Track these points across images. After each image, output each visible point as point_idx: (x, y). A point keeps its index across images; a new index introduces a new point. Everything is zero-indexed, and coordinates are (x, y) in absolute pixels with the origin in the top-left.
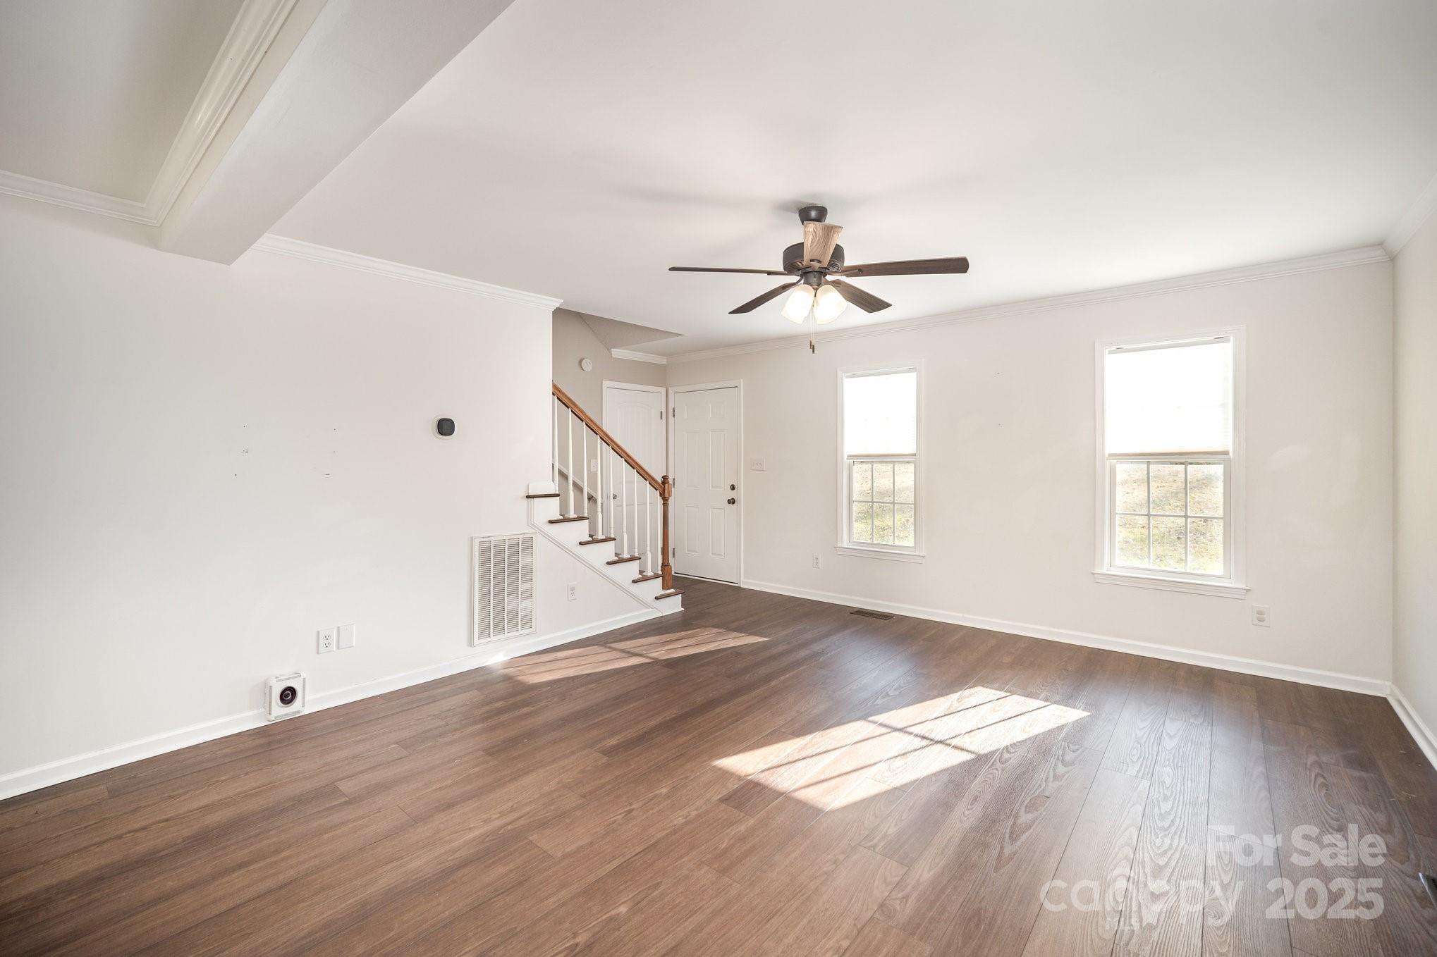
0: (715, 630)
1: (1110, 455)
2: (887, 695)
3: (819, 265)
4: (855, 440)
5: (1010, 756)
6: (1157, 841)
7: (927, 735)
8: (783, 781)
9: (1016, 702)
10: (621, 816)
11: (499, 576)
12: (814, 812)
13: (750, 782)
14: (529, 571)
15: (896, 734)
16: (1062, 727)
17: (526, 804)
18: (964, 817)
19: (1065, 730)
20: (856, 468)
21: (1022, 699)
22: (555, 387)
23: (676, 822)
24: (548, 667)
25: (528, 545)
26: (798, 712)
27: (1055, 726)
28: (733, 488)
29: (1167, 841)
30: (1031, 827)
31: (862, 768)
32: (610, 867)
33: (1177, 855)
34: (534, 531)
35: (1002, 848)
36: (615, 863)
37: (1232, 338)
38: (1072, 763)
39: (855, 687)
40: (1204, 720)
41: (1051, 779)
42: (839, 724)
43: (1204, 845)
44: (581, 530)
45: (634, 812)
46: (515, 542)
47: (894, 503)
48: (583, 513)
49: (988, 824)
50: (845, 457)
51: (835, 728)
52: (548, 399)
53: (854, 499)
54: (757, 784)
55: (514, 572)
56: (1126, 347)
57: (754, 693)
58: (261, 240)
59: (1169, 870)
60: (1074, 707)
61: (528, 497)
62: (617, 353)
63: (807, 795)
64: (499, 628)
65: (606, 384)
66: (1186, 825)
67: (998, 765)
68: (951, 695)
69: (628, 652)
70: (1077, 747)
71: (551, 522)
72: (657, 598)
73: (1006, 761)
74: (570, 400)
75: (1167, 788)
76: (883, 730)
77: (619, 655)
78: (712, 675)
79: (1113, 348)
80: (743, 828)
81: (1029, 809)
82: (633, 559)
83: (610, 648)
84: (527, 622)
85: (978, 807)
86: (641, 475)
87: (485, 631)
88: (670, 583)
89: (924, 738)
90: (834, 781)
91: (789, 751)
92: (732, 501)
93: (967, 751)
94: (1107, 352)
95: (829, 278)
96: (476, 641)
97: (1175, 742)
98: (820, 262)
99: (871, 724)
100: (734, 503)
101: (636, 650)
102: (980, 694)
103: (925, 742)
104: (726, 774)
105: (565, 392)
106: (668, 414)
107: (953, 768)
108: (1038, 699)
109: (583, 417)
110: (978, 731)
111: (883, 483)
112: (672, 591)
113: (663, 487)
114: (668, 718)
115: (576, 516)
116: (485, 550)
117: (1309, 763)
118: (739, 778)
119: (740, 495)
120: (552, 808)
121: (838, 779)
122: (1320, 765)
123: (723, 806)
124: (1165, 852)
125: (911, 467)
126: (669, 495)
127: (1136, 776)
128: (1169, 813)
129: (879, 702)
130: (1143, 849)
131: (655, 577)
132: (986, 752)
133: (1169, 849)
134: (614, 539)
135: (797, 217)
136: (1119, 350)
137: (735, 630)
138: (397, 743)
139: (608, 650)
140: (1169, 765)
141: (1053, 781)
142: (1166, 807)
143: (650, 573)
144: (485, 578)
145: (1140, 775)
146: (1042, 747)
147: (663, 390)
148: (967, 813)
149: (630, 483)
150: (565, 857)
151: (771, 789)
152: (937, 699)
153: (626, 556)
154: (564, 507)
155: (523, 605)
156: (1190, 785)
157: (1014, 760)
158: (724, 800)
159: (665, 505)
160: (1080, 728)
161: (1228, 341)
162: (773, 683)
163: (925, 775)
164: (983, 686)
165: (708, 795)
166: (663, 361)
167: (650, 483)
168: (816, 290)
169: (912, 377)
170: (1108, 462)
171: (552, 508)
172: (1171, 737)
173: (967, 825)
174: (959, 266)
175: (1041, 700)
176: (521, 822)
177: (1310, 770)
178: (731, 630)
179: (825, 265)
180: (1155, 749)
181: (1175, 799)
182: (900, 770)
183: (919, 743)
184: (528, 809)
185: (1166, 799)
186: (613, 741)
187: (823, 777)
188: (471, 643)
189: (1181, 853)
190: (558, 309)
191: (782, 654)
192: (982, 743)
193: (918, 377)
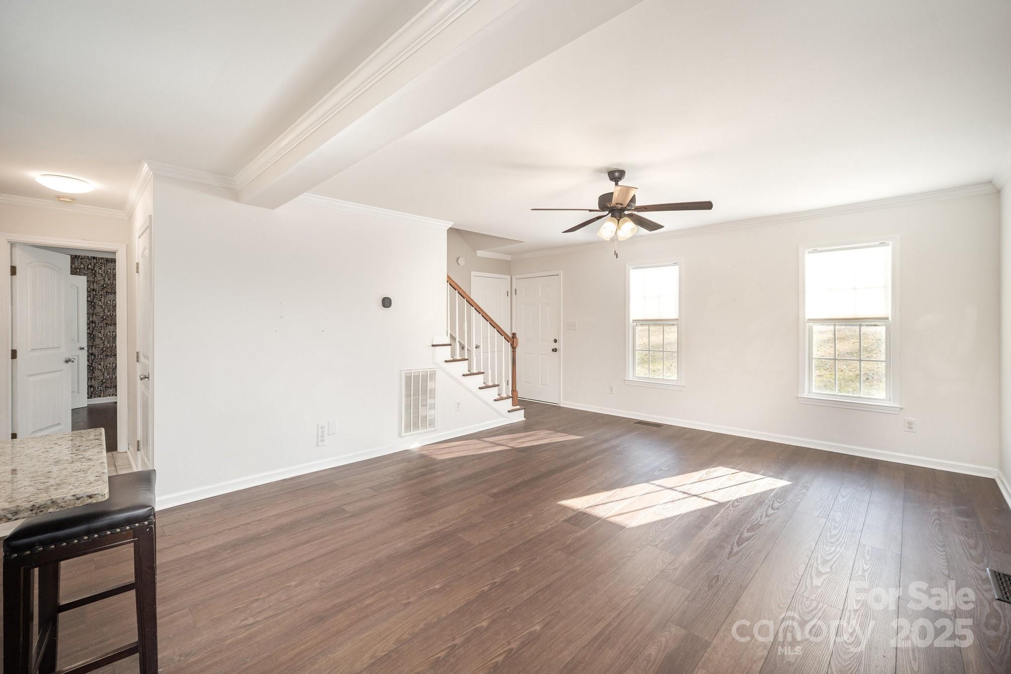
0: (548, 432)
1: (808, 320)
2: (661, 470)
3: (621, 206)
4: (638, 310)
5: (738, 504)
6: (827, 548)
7: (686, 492)
8: (601, 512)
9: (743, 476)
10: (508, 527)
11: (416, 394)
12: (621, 528)
13: (580, 512)
14: (433, 391)
15: (668, 490)
16: (774, 489)
17: (452, 520)
18: (709, 533)
19: (774, 492)
20: (638, 328)
21: (748, 474)
22: (448, 277)
23: (539, 531)
24: (446, 451)
25: (433, 375)
26: (605, 478)
27: (768, 489)
28: (555, 341)
29: (833, 549)
30: (750, 539)
31: (647, 508)
32: (506, 550)
33: (838, 555)
34: (436, 367)
35: (732, 549)
36: (509, 548)
37: (891, 243)
38: (778, 509)
39: (640, 465)
40: (867, 488)
41: (764, 516)
42: (632, 484)
43: (856, 551)
44: (463, 367)
45: (515, 525)
46: (425, 373)
47: (663, 351)
48: (465, 356)
49: (724, 538)
50: (631, 321)
51: (629, 487)
52: (445, 285)
53: (637, 349)
54: (585, 514)
55: (425, 392)
56: (819, 249)
57: (576, 467)
58: (301, 196)
59: (832, 562)
60: (782, 479)
61: (433, 346)
62: (480, 253)
63: (617, 520)
64: (416, 426)
65: (473, 273)
66: (846, 541)
67: (731, 508)
68: (702, 471)
69: (495, 443)
70: (782, 500)
71: (446, 361)
72: (509, 411)
73: (736, 506)
74: (457, 285)
75: (837, 523)
76: (659, 488)
77: (488, 445)
78: (549, 457)
79: (811, 250)
80: (579, 534)
81: (749, 531)
82: (494, 386)
83: (483, 441)
84: (432, 424)
85: (718, 529)
86: (499, 333)
87: (408, 427)
88: (517, 402)
89: (684, 493)
90: (630, 514)
91: (602, 498)
92: (555, 350)
93: (712, 500)
94: (807, 253)
95: (626, 212)
96: (403, 434)
97: (845, 500)
98: (622, 205)
99: (651, 485)
100: (556, 351)
101: (499, 442)
102: (721, 470)
103: (686, 495)
104: (566, 508)
105: (454, 280)
106: (512, 293)
107: (703, 509)
108: (758, 474)
109: (465, 296)
110: (719, 490)
111: (656, 339)
112: (518, 407)
113: (512, 340)
114: (526, 479)
115: (460, 358)
116: (408, 379)
117: (932, 513)
118: (574, 510)
119: (560, 346)
120: (468, 522)
121: (632, 513)
122: (939, 514)
123: (566, 524)
124: (831, 554)
125: (675, 329)
126: (517, 346)
127: (818, 516)
128: (836, 535)
129: (656, 473)
130: (818, 551)
131: (508, 397)
132: (724, 501)
133: (834, 552)
134: (483, 373)
135: (607, 176)
136: (815, 251)
137: (559, 432)
138: (369, 488)
139: (482, 442)
140: (840, 511)
141: (765, 517)
142: (834, 532)
143: (504, 395)
144: (408, 396)
145: (820, 516)
146: (759, 500)
147: (509, 277)
148: (711, 531)
149: (492, 337)
150: (480, 544)
151: (593, 516)
152: (692, 473)
153: (490, 384)
154: (453, 353)
155: (430, 413)
156: (851, 522)
157: (741, 506)
158: (564, 521)
159: (514, 352)
160: (785, 490)
161: (888, 245)
162: (588, 462)
163: (686, 512)
164: (723, 466)
165: (556, 518)
166: (509, 258)
167: (505, 338)
168: (619, 220)
169: (676, 269)
170: (808, 324)
171: (446, 353)
172: (843, 497)
173: (711, 537)
174: (707, 206)
175: (760, 475)
176: (451, 528)
177: (931, 517)
178: (557, 432)
179: (625, 205)
180: (832, 502)
181: (841, 529)
182: (670, 509)
183: (681, 496)
184: (454, 522)
185: (835, 528)
186: (495, 491)
187: (624, 511)
188: (400, 436)
189: (841, 554)
190: (450, 228)
191: (592, 446)
192: (721, 497)
193: (680, 269)
